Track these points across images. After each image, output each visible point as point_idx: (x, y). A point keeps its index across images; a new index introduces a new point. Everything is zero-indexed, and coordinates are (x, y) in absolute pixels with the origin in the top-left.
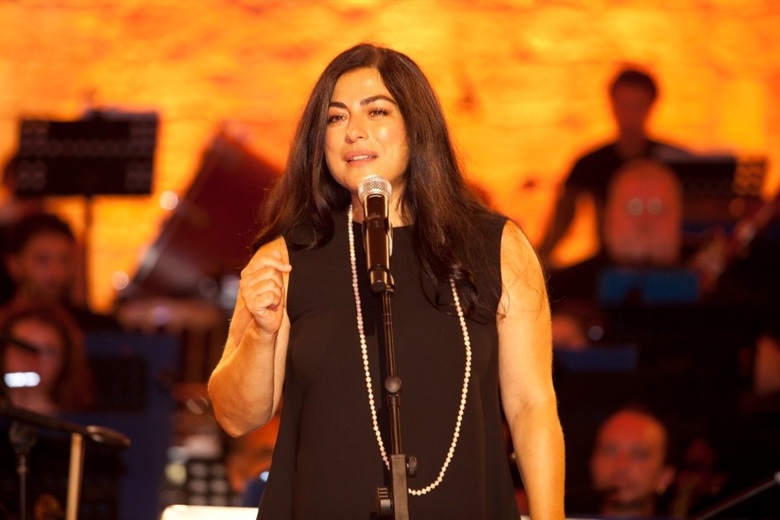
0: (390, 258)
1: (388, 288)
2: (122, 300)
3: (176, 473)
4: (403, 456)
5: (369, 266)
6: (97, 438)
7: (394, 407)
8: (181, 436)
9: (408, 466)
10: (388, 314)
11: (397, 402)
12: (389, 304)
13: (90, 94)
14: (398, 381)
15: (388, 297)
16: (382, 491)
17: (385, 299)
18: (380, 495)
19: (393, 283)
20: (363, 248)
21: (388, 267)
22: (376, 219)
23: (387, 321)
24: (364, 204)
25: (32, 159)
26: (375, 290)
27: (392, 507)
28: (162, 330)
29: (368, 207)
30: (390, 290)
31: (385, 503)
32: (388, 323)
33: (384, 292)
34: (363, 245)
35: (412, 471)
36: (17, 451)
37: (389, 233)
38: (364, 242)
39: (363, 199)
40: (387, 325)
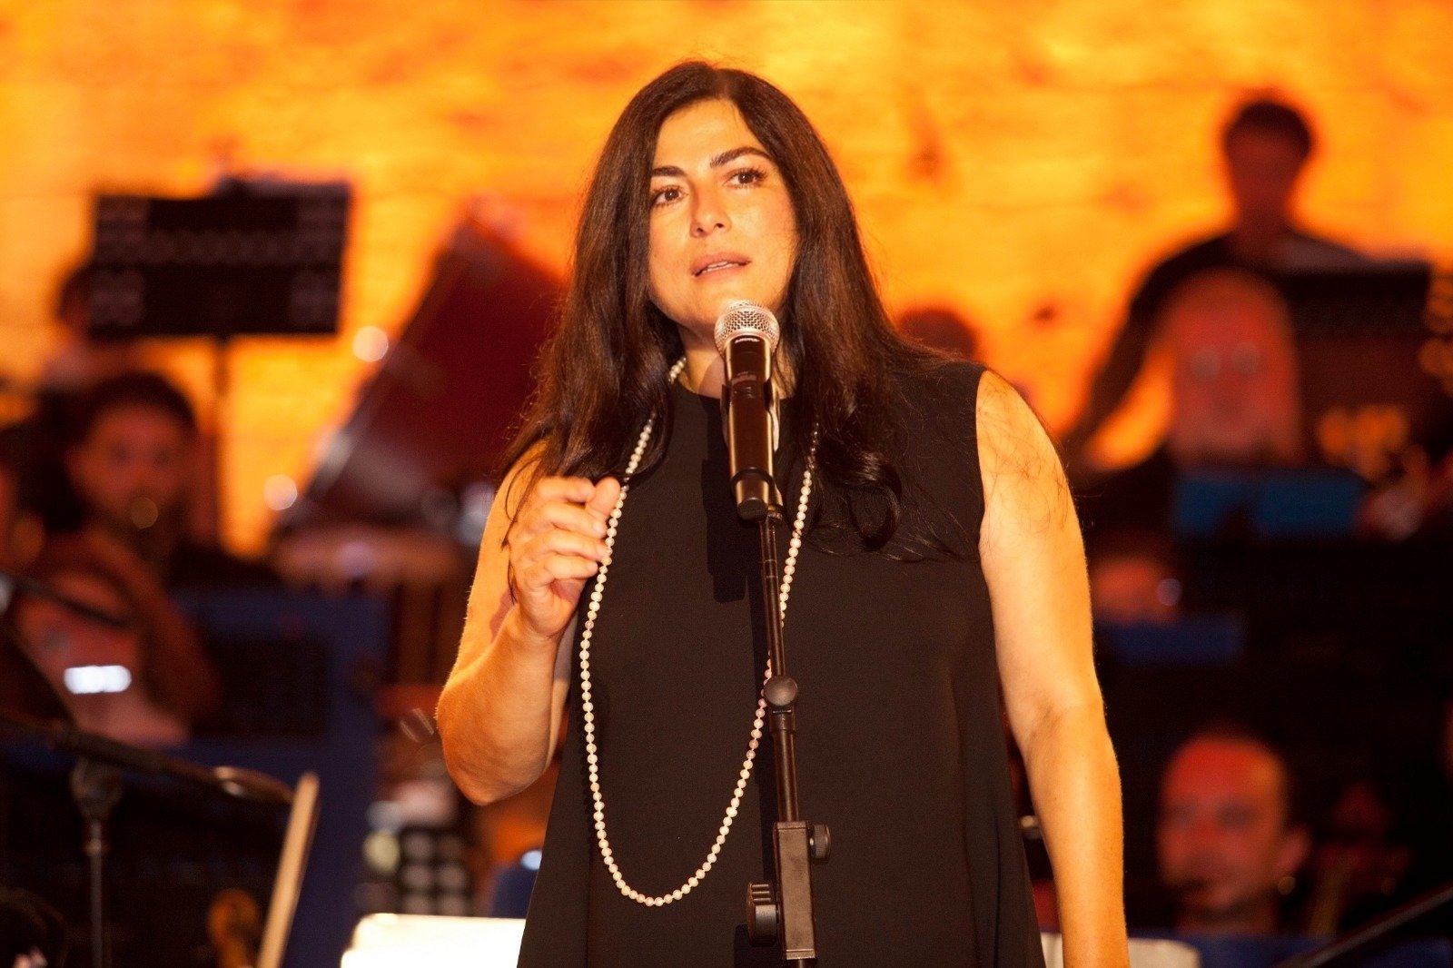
0: (775, 455)
1: (771, 511)
2: (285, 529)
3: (381, 851)
4: (802, 824)
5: (734, 470)
6: (233, 789)
7: (783, 733)
8: (390, 782)
9: (812, 842)
10: (770, 560)
11: (788, 723)
12: (772, 541)
13: (224, 146)
14: (791, 685)
15: (771, 528)
16: (759, 888)
17: (764, 531)
18: (755, 896)
19: (780, 502)
20: (722, 436)
21: (771, 473)
22: (747, 383)
23: (768, 574)
24: (725, 354)
25: (117, 268)
26: (745, 515)
27: (780, 919)
28: (357, 586)
29: (732, 360)
30: (774, 515)
31: (766, 911)
32: (771, 576)
33: (764, 518)
34: (722, 432)
35: (820, 852)
36: (86, 811)
37: (773, 410)
38: (725, 427)
39: (722, 345)
40: (768, 580)
